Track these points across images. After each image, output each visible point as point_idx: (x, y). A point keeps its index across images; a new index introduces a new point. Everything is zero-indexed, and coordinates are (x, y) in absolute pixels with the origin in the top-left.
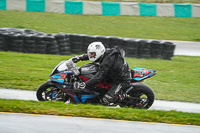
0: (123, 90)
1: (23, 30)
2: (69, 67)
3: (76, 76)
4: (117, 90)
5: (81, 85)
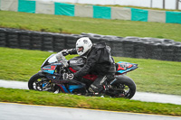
0: (108, 81)
1: (162, 40)
2: (59, 59)
3: (65, 68)
4: (103, 81)
5: (69, 76)
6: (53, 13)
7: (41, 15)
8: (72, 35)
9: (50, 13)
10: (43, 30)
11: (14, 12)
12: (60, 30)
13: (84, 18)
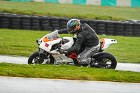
6: (100, 4)
7: (91, 6)
8: (119, 22)
9: (97, 4)
10: (97, 18)
11: (69, 4)
12: (110, 17)
13: (124, 7)
